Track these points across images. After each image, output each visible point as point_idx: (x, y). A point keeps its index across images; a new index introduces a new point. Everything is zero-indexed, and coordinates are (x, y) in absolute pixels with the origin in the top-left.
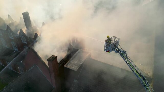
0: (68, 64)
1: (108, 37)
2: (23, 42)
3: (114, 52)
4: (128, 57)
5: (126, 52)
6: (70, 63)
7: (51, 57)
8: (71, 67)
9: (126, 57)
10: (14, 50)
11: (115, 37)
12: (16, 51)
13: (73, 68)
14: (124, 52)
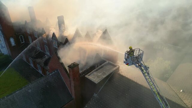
0: (90, 75)
1: (131, 49)
2: (55, 47)
3: (135, 66)
4: (150, 74)
5: (148, 67)
6: (92, 74)
7: (72, 64)
8: (93, 79)
9: (148, 74)
10: (46, 54)
11: (140, 50)
12: (48, 56)
13: (95, 80)
14: (146, 68)
